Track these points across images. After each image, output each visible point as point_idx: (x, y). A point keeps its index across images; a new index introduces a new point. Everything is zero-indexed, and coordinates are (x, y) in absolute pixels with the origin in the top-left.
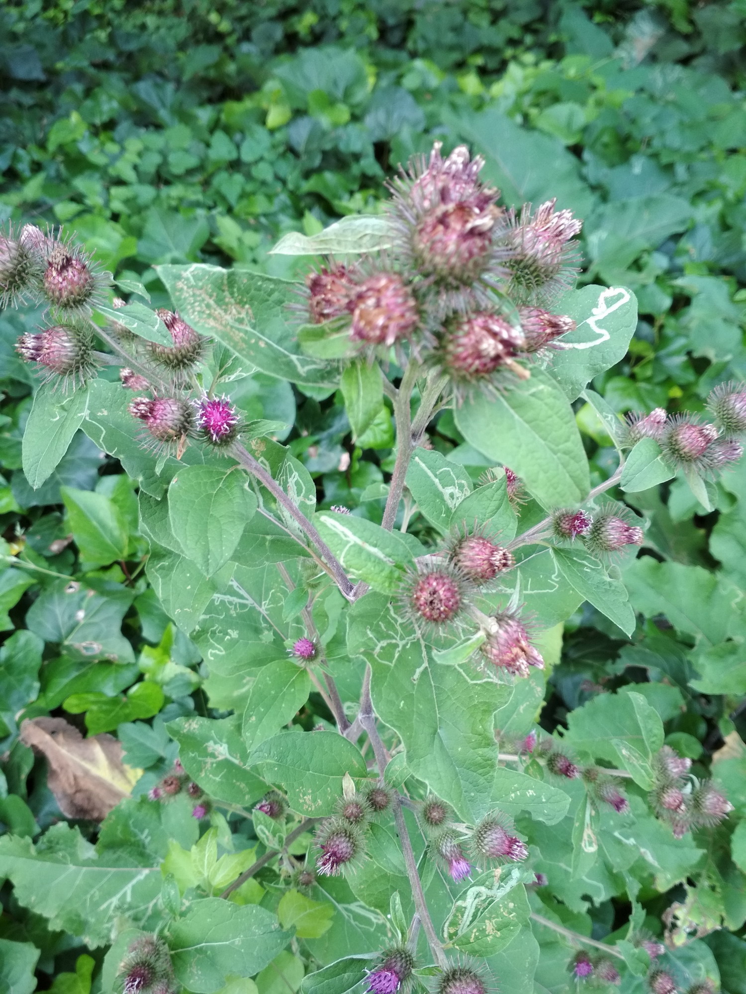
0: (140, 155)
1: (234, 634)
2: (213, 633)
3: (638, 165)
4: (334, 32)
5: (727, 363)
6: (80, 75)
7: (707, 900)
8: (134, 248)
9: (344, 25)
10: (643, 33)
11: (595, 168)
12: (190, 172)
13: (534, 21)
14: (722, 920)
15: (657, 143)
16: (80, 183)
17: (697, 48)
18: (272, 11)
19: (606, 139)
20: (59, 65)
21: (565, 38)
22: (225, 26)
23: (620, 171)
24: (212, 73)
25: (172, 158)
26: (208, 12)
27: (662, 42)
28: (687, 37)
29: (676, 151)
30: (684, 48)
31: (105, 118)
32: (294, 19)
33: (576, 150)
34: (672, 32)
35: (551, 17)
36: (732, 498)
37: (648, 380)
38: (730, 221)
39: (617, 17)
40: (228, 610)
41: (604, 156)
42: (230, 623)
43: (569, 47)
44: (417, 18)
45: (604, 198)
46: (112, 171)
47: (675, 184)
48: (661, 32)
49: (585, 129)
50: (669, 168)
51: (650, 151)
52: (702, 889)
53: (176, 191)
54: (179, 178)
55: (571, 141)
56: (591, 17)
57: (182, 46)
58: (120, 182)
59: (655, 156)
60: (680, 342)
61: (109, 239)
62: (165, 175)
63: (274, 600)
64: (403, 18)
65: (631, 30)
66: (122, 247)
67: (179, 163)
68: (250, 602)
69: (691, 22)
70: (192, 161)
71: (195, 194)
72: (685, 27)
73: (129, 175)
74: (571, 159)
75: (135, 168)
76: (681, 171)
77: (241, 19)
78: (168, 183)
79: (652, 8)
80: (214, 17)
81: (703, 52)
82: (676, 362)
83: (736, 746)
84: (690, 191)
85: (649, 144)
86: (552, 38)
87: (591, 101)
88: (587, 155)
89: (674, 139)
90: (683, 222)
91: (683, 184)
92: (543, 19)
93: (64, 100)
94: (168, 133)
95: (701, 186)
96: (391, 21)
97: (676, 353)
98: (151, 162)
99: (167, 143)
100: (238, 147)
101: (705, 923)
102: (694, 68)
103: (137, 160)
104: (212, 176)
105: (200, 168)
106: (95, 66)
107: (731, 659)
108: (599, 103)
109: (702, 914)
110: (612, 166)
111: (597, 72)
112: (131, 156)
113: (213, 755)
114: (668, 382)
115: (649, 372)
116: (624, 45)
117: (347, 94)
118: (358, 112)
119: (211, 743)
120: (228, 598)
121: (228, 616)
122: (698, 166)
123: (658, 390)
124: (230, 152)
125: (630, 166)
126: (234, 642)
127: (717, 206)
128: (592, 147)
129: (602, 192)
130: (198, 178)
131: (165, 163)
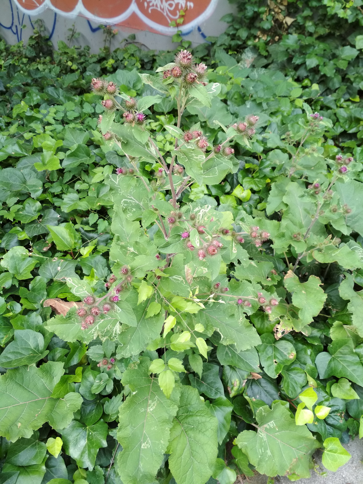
0: (55, 113)
1: (134, 210)
2: (129, 209)
3: (249, 104)
4: (122, 66)
5: (283, 165)
6: (19, 88)
7: (287, 323)
8: (61, 143)
9: (126, 63)
10: (249, 57)
11: (233, 107)
12: (76, 119)
13: (205, 56)
14: (293, 329)
15: (254, 96)
16: (33, 125)
17: (270, 61)
18: (95, 60)
19: (236, 97)
20: (8, 85)
21: (218, 61)
22: (74, 67)
23: (242, 107)
24: (76, 84)
25: (68, 114)
26: (67, 62)
27: (256, 60)
28: (266, 57)
29: (262, 98)
30: (265, 62)
31: (35, 103)
32: (105, 62)
33: (225, 101)
34: (260, 55)
35: (212, 54)
36: (287, 205)
37: (257, 177)
38: (284, 122)
39: (238, 52)
40: (132, 204)
41: (235, 103)
42: (133, 207)
43: (219, 64)
44: (156, 58)
45: (237, 117)
46: (45, 120)
47: (263, 110)
48: (256, 56)
49: (227, 93)
50: (260, 104)
51: (252, 99)
52: (285, 320)
53: (72, 125)
54: (71, 121)
55: (223, 98)
56: (227, 53)
57: (59, 76)
58: (49, 124)
59: (254, 100)
60: (268, 163)
61: (51, 141)
62: (65, 121)
63: (144, 201)
64: (151, 59)
65: (244, 56)
66: (56, 144)
67: (71, 115)
68: (137, 202)
69: (267, 51)
70: (77, 115)
71: (79, 126)
72: (265, 54)
73: (52, 121)
74: (223, 104)
75: (54, 119)
76: (264, 105)
77: (82, 63)
78: (67, 123)
79: (251, 46)
80: (70, 63)
81: (272, 62)
82: (267, 170)
83: (291, 274)
84: (269, 112)
85: (252, 97)
86: (213, 62)
87: (229, 83)
88: (229, 103)
89: (261, 94)
90: (266, 122)
91: (266, 110)
92: (208, 55)
93: (14, 98)
94: (65, 105)
95: (273, 111)
96: (146, 60)
97: (267, 167)
98: (60, 116)
99: (65, 108)
100: (94, 108)
101: (287, 329)
102: (270, 69)
103: (55, 116)
104: (84, 120)
105: (80, 117)
106: (23, 85)
107: (283, 239)
108: (232, 84)
109: (286, 326)
110: (239, 106)
111: (230, 72)
112: (52, 114)
113: (129, 251)
114: (265, 177)
115: (258, 174)
116: (242, 62)
117: (134, 86)
118: (139, 92)
119: (128, 248)
120: (131, 201)
121: (132, 205)
122: (271, 103)
123: (262, 181)
124: (91, 110)
125: (246, 105)
126: (134, 212)
127: (280, 117)
128: (231, 100)
129: (236, 115)
130: (80, 121)
131: (66, 115)
